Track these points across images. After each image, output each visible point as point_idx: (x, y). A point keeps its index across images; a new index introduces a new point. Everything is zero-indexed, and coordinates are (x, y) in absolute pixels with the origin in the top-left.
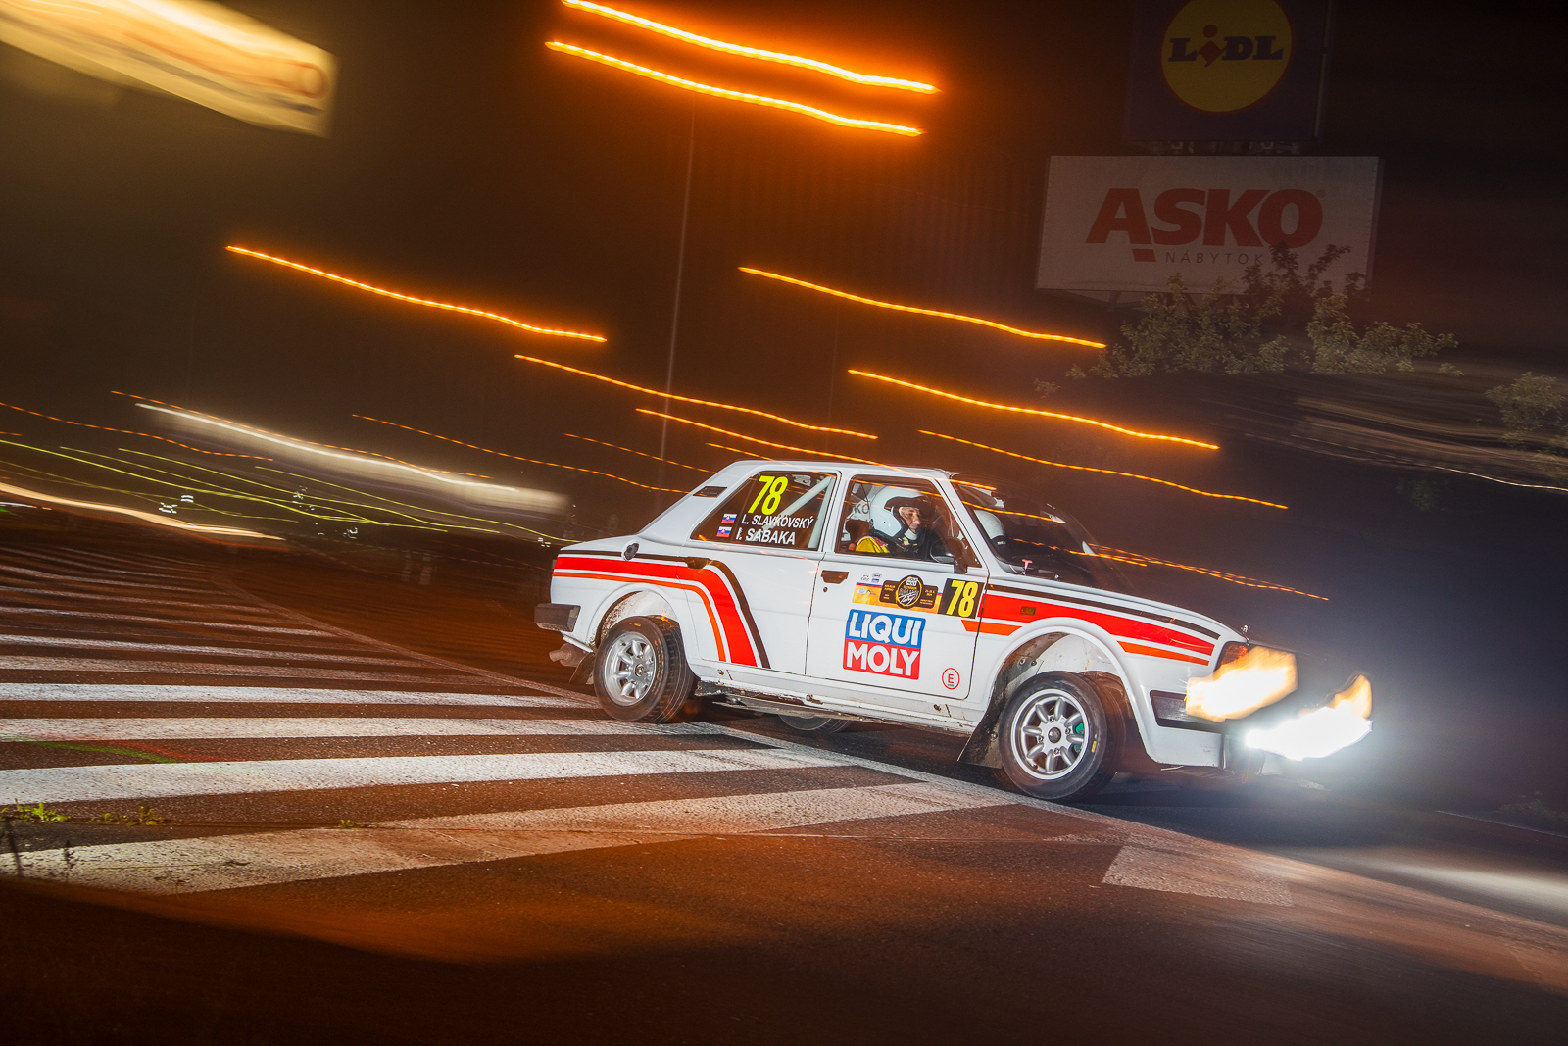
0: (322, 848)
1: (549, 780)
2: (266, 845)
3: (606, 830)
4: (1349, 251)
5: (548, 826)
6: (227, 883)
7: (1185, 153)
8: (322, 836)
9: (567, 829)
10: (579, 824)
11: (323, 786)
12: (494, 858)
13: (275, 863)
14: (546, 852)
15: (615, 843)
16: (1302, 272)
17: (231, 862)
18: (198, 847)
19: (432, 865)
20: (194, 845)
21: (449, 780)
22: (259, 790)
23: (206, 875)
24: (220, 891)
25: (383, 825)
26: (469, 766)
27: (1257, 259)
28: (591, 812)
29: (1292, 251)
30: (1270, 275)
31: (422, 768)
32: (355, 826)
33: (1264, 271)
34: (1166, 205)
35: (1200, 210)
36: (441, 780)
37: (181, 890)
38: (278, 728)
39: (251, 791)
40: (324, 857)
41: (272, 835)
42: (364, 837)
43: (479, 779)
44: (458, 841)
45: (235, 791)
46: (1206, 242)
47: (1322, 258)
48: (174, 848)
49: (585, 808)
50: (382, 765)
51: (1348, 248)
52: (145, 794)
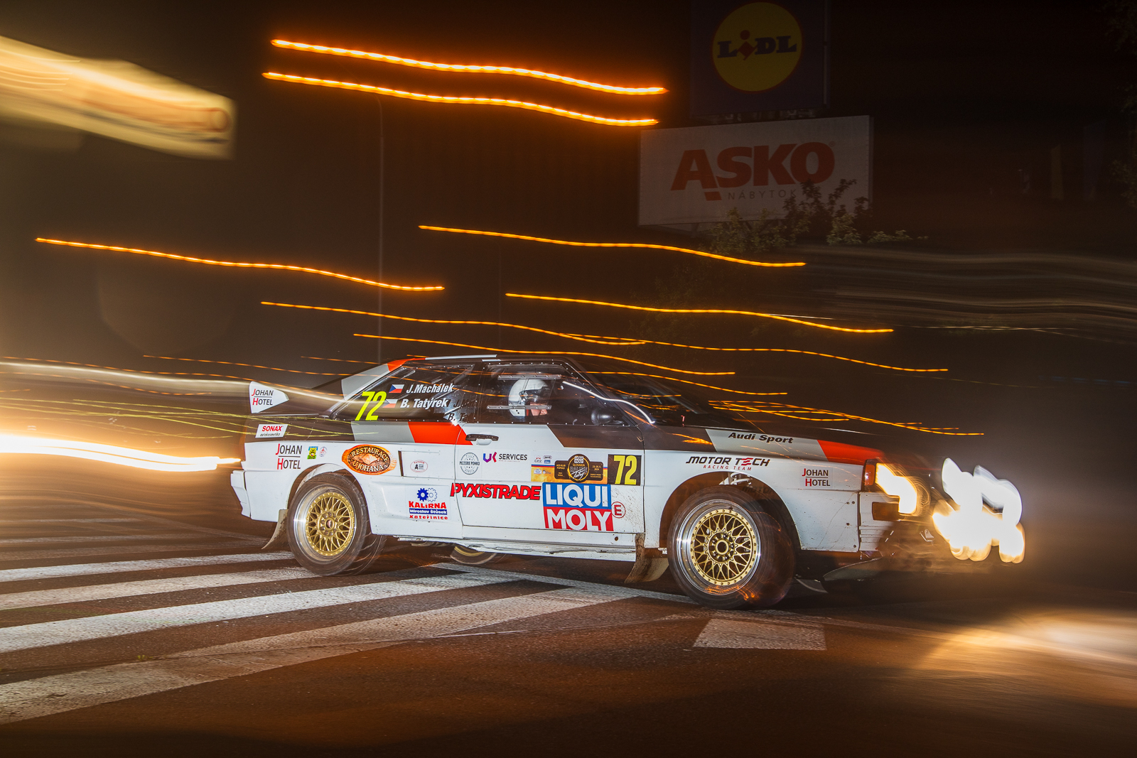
0: (123, 677)
1: (296, 611)
2: (80, 679)
3: (336, 644)
4: (856, 183)
5: (293, 645)
6: (48, 710)
7: (735, 121)
8: (123, 669)
9: (307, 645)
10: (316, 641)
11: (126, 632)
12: (251, 672)
13: (86, 692)
14: (291, 664)
15: (343, 653)
16: (824, 200)
17: (53, 695)
18: (28, 687)
19: (205, 681)
20: (25, 686)
21: (221, 619)
22: (77, 640)
23: (33, 706)
24: (43, 717)
25: (169, 656)
26: (237, 607)
27: (792, 193)
28: (327, 632)
29: (816, 185)
30: (802, 203)
31: (202, 612)
32: (148, 659)
33: (797, 202)
34: (725, 159)
35: (749, 161)
36: (216, 619)
37: (13, 719)
38: (94, 593)
39: (71, 641)
40: (124, 685)
41: (85, 672)
42: (155, 667)
43: (244, 616)
44: (226, 663)
45: (58, 643)
46: (756, 184)
47: (837, 189)
48: (8, 690)
49: (322, 630)
50: (172, 613)
51: (854, 181)
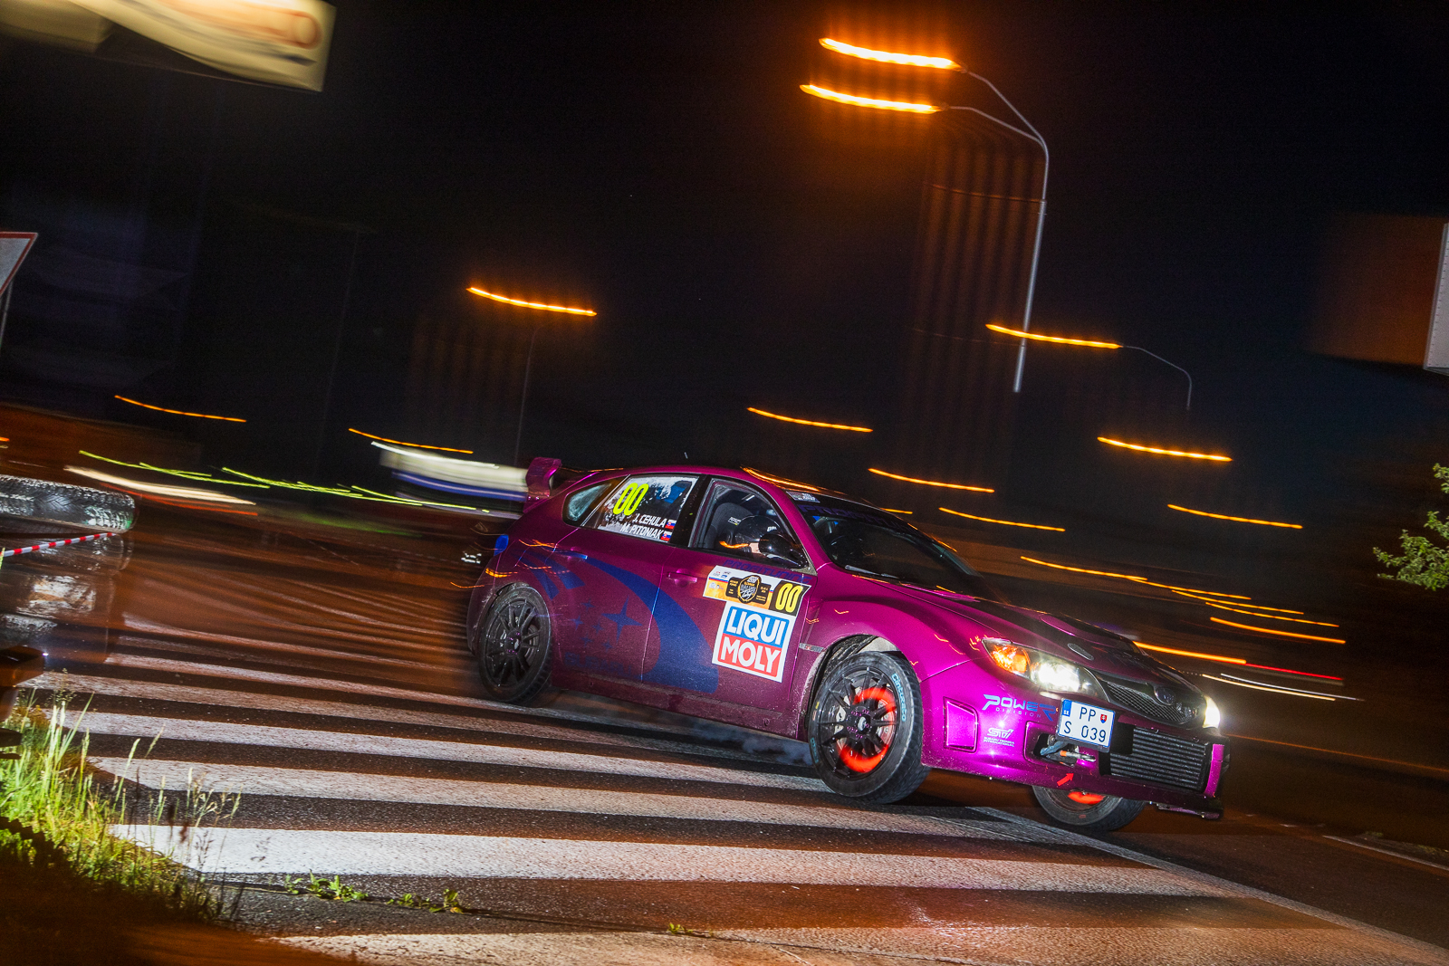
2: (584, 948)
8: (647, 942)
11: (647, 877)
18: (508, 944)
20: (503, 942)
21: (788, 881)
26: (808, 865)
31: (757, 863)
32: (686, 933)
36: (779, 880)
42: (697, 948)
43: (821, 882)
44: (807, 963)
52: (452, 871)
